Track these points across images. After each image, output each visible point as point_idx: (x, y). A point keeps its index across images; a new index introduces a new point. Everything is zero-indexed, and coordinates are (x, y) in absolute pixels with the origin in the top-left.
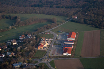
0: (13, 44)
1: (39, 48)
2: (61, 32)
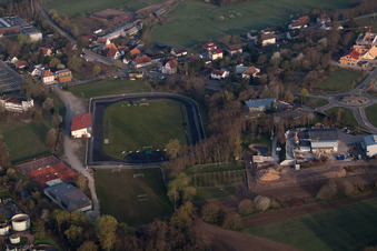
1: (345, 61)
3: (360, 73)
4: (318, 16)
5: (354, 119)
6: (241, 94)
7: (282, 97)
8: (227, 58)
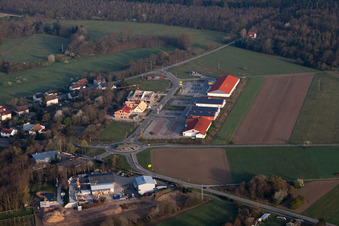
0: (49, 103)
1: (119, 115)
2: (197, 75)
3: (131, 125)
4: (95, 78)
5: (127, 164)
6: (28, 148)
7: (65, 149)
8: (15, 118)
